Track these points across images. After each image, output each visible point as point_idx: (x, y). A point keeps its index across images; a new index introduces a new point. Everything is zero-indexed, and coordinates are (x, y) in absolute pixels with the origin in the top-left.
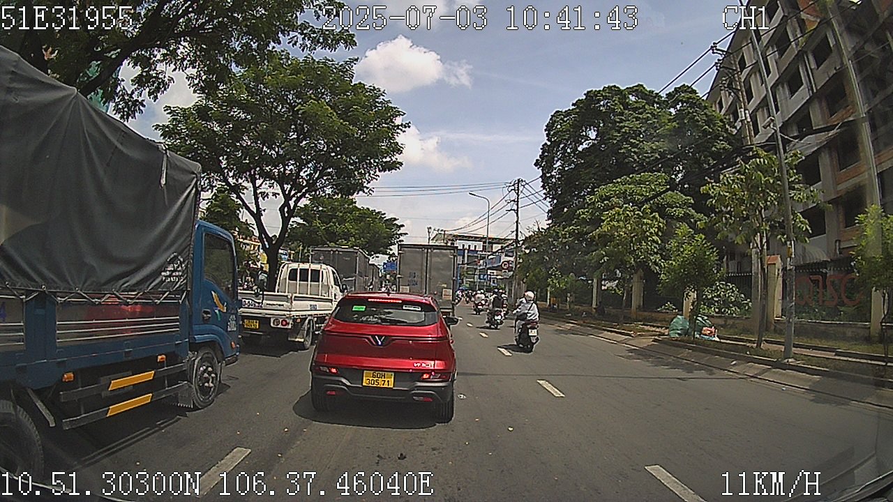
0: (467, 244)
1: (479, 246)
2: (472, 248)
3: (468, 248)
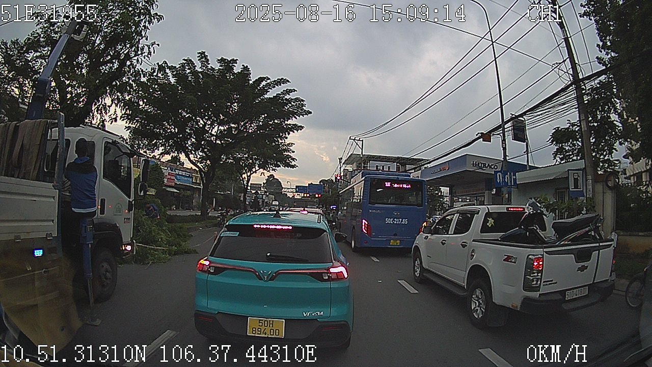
0: (380, 165)
1: (394, 167)
2: (386, 169)
3: (381, 169)
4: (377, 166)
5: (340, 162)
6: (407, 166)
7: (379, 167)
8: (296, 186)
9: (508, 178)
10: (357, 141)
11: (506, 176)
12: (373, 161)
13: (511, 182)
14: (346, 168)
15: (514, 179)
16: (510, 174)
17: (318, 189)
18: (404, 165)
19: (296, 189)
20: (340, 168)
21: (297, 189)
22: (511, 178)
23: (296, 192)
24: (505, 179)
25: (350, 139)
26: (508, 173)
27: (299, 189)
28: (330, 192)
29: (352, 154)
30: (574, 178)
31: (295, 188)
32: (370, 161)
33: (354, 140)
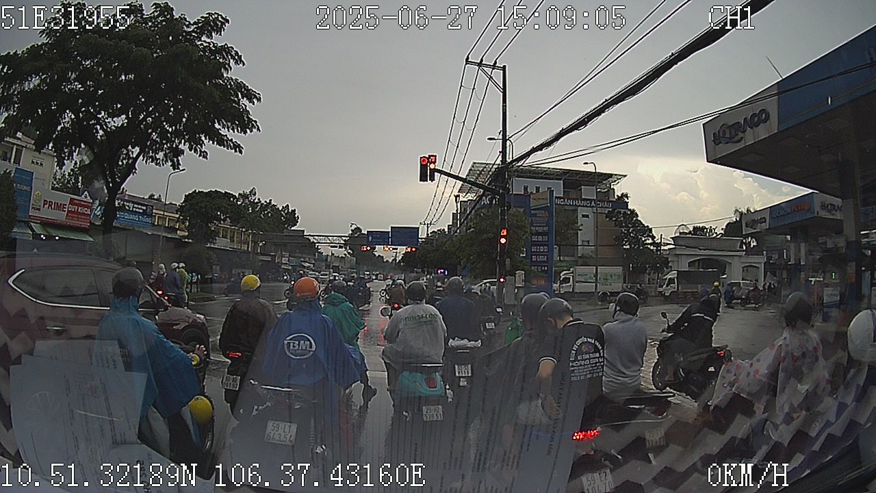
0: (532, 185)
1: (558, 188)
3: (534, 192)
4: (526, 188)
6: (583, 187)
7: (529, 190)
10: (489, 70)
12: (518, 177)
17: (411, 237)
18: (578, 184)
21: (370, 238)
25: (468, 62)
27: (374, 238)
33: (480, 64)
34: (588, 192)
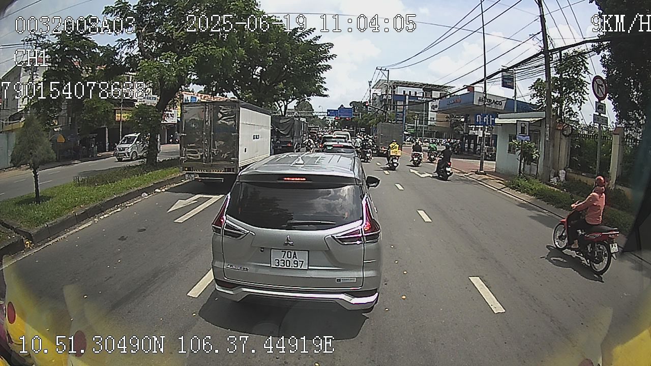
0: (408, 90)
2: (413, 94)
3: (408, 94)
4: (404, 92)
5: (370, 85)
6: (433, 92)
7: (406, 93)
8: (328, 110)
9: (486, 119)
10: (383, 71)
11: (485, 118)
12: (400, 86)
13: (489, 122)
14: (375, 92)
15: (492, 120)
16: (489, 116)
17: (349, 113)
18: (431, 90)
19: (327, 113)
20: (370, 91)
21: (329, 113)
22: (489, 119)
23: (328, 115)
24: (483, 119)
25: (377, 69)
26: (487, 116)
27: (330, 112)
28: (360, 115)
29: (380, 80)
30: (521, 127)
31: (327, 111)
32: (397, 86)
33: (381, 70)
34: (436, 94)
